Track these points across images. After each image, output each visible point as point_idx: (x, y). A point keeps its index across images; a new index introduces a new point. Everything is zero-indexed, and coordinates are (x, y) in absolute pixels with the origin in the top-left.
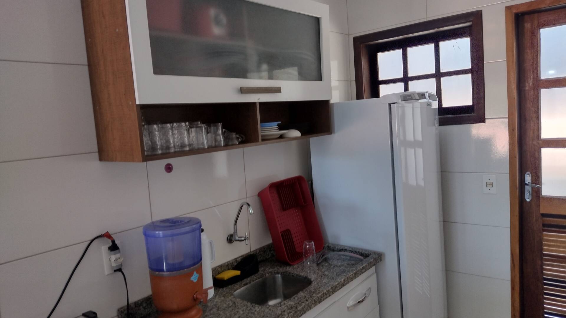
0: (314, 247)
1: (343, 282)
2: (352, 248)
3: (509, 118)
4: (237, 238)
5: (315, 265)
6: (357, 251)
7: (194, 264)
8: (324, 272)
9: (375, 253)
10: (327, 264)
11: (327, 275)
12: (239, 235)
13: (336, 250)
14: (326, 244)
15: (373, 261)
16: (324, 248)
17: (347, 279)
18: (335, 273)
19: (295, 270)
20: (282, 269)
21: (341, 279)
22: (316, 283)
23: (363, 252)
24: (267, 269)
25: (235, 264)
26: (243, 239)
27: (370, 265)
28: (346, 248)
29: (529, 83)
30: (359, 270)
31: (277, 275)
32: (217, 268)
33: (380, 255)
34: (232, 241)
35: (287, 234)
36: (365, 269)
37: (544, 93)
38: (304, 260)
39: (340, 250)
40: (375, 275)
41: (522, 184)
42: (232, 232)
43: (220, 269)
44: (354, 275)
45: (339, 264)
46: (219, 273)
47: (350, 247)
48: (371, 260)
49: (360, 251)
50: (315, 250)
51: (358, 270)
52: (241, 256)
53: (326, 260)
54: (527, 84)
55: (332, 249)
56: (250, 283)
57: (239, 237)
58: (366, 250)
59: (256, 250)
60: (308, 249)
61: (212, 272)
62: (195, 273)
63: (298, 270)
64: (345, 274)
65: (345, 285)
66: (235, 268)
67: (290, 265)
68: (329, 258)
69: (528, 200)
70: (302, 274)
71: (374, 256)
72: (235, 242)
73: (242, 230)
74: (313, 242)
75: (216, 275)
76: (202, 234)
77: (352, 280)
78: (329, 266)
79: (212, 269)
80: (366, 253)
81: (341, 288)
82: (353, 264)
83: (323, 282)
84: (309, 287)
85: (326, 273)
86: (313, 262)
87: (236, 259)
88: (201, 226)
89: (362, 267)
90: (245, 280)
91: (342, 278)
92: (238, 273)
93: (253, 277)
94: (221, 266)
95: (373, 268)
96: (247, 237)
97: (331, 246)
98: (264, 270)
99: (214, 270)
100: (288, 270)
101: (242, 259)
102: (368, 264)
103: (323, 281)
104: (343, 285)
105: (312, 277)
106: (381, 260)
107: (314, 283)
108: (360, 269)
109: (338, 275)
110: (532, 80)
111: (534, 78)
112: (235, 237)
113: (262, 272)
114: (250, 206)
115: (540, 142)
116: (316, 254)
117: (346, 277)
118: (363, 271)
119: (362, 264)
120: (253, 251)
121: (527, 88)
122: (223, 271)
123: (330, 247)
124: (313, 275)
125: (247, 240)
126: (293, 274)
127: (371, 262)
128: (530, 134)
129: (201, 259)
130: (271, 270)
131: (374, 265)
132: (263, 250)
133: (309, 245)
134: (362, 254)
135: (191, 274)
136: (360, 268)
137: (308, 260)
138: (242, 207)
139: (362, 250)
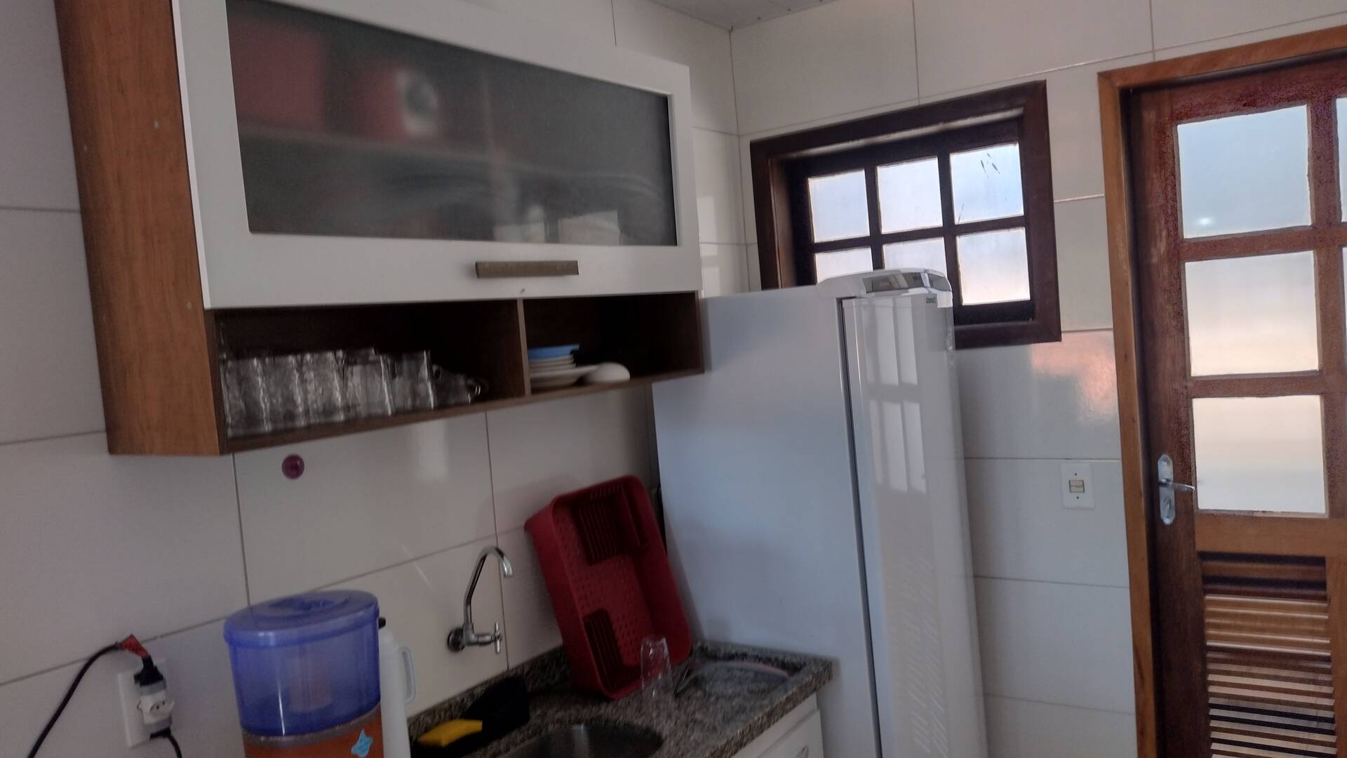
0: (666, 651)
1: (739, 737)
2: (761, 650)
3: (1116, 330)
4: (473, 638)
5: (670, 697)
6: (773, 657)
7: (361, 712)
8: (694, 713)
9: (816, 660)
10: (699, 693)
11: (701, 722)
12: (477, 630)
13: (721, 656)
14: (696, 642)
15: (812, 681)
16: (691, 654)
17: (748, 730)
18: (720, 716)
19: (621, 712)
20: (587, 712)
21: (735, 731)
22: (672, 744)
23: (788, 659)
24: (550, 712)
25: (469, 704)
26: (488, 638)
27: (805, 692)
28: (745, 650)
29: (1160, 248)
30: (777, 706)
31: (576, 727)
32: (422, 717)
33: (828, 666)
34: (461, 647)
35: (599, 622)
36: (793, 702)
37: (1194, 271)
38: (643, 686)
39: (731, 657)
40: (818, 715)
41: (1153, 483)
42: (459, 621)
43: (429, 720)
44: (765, 719)
45: (730, 691)
46: (427, 730)
47: (754, 649)
48: (807, 680)
49: (781, 657)
50: (670, 660)
51: (774, 705)
52: (486, 682)
53: (697, 683)
54: (1154, 251)
55: (711, 654)
56: (507, 750)
57: (478, 636)
58: (794, 655)
59: (523, 665)
60: (652, 658)
61: (409, 729)
62: (362, 735)
63: (629, 711)
64: (743, 717)
65: (745, 745)
66: (468, 715)
67: (608, 700)
68: (703, 678)
69: (1167, 521)
70: (639, 722)
71: (814, 669)
72: (467, 649)
73: (486, 618)
74: (664, 641)
75: (422, 734)
76: (381, 632)
77: (762, 732)
78: (705, 696)
79: (409, 720)
80: (794, 660)
81: (736, 752)
82: (763, 691)
83: (692, 739)
84: (657, 753)
85: (698, 716)
86: (665, 689)
87: (470, 692)
88: (377, 613)
89: (785, 697)
90: (495, 744)
91: (737, 728)
92: (476, 726)
93: (516, 735)
94: (431, 712)
95: (812, 699)
96: (497, 634)
97: (709, 648)
98: (544, 715)
99: (414, 723)
100: (602, 711)
101: (487, 691)
102: (801, 689)
103: (689, 737)
105: (665, 727)
106: (830, 678)
107: (670, 742)
108: (781, 703)
109: (727, 720)
110: (1164, 240)
111: (1169, 235)
112: (468, 637)
113: (539, 722)
114: (505, 558)
115: (1190, 384)
116: (672, 667)
117: (748, 724)
118: (788, 707)
119: (786, 691)
120: (517, 668)
121: (1155, 260)
122: (437, 724)
123: (707, 648)
124: (666, 722)
125: (498, 642)
126: (615, 721)
127: (806, 686)
128: (1166, 366)
129: (378, 698)
130: (560, 715)
131: (815, 690)
132: (539, 665)
133: (654, 647)
134: (783, 665)
135: (354, 740)
136: (781, 700)
137: (653, 684)
138: (484, 559)
139: (785, 653)
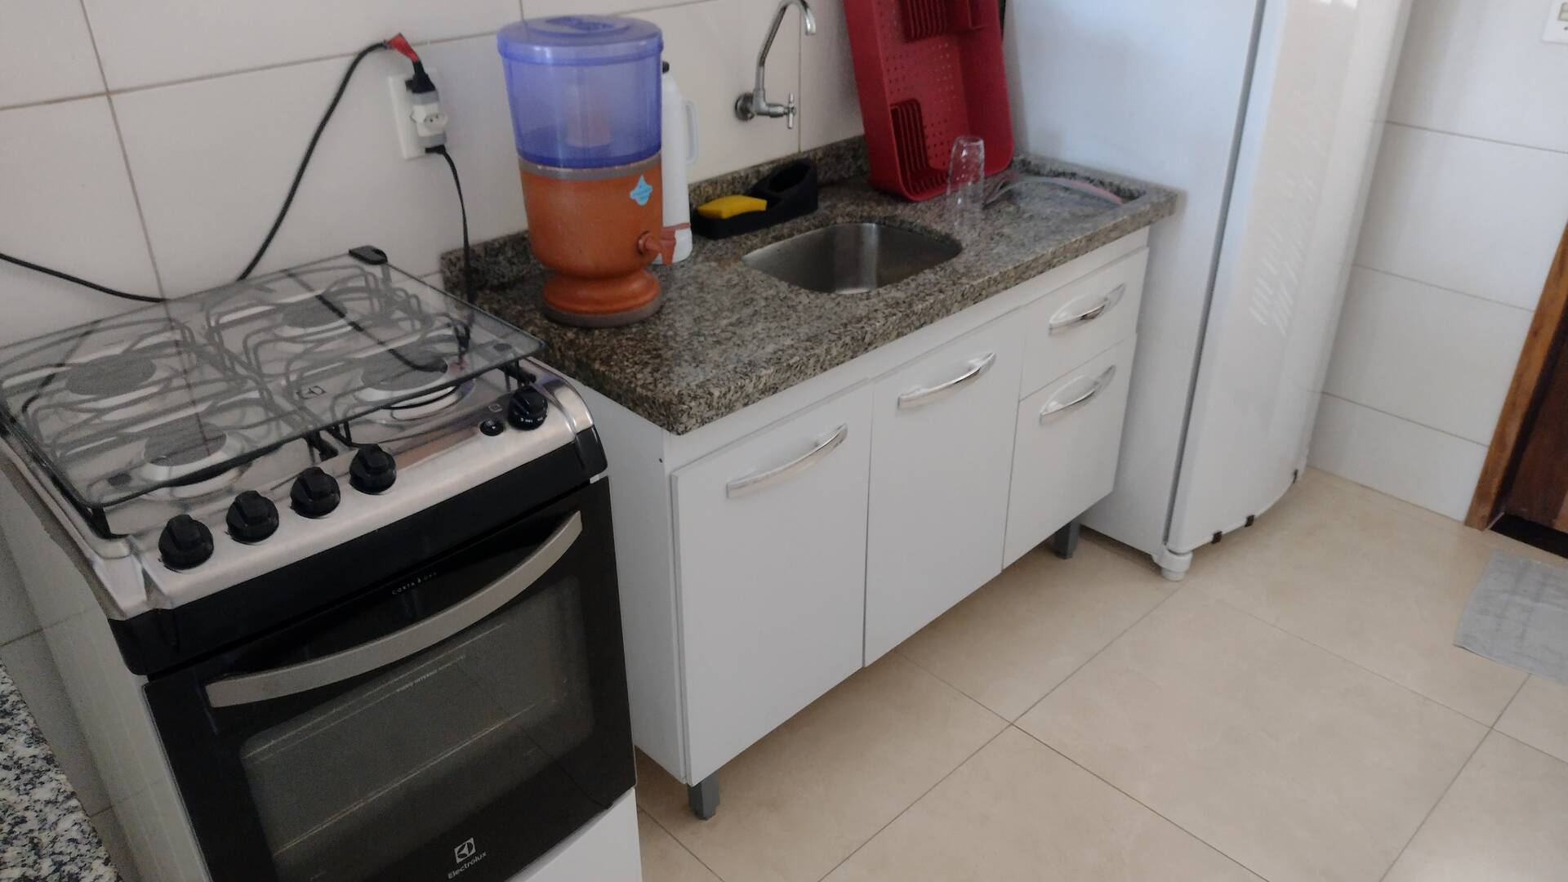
0: (982, 155)
1: (1049, 257)
2: (1095, 171)
4: (764, 107)
5: (977, 208)
6: (1107, 180)
7: (639, 157)
8: (1002, 227)
9: (1159, 190)
10: (1012, 209)
11: (1009, 237)
12: (769, 100)
13: (1045, 172)
14: (1018, 155)
15: (1148, 211)
16: (1009, 166)
17: (1061, 250)
18: (1031, 234)
19: (922, 215)
20: (881, 211)
21: (1047, 249)
22: (972, 253)
23: (1125, 185)
24: (840, 205)
25: (754, 181)
26: (780, 110)
27: (1136, 223)
28: (1075, 170)
30: (1100, 231)
31: (867, 225)
32: (704, 185)
33: (1172, 198)
34: (749, 115)
35: (907, 116)
36: (1119, 231)
38: (948, 192)
39: (1058, 175)
40: (1145, 253)
42: (750, 88)
43: (710, 190)
44: (1084, 243)
45: (1048, 211)
46: (708, 200)
47: (1087, 169)
48: (1143, 209)
49: (1116, 182)
50: (985, 166)
51: (1098, 229)
52: (772, 162)
53: (1010, 197)
55: (1031, 169)
56: (791, 235)
57: (770, 105)
58: (1134, 181)
59: (815, 150)
60: (964, 160)
61: (690, 195)
62: (642, 181)
63: (928, 216)
64: (1058, 237)
65: (1054, 267)
66: (754, 193)
67: (907, 201)
68: (1019, 194)
70: (939, 227)
71: (1155, 200)
72: (757, 119)
73: (779, 87)
74: (981, 143)
75: (701, 205)
76: (664, 77)
77: (1076, 257)
78: (1018, 212)
79: (689, 186)
80: (1132, 187)
81: (1042, 272)
82: (1087, 216)
83: (995, 251)
84: (954, 260)
85: (1006, 231)
86: (974, 199)
87: (756, 169)
89: (1112, 223)
90: (778, 226)
91: (1050, 246)
92: (760, 204)
93: (803, 222)
94: (713, 182)
95: (1144, 232)
96: (791, 106)
97: (1032, 163)
98: (833, 207)
99: (694, 190)
100: (899, 212)
101: (774, 170)
102: (1133, 217)
103: (992, 249)
104: (1050, 265)
105: (965, 235)
106: (1171, 213)
107: (969, 252)
108: (1106, 229)
109: (1037, 239)
112: (758, 105)
113: (827, 212)
114: (808, 11)
116: (986, 178)
117: (1062, 245)
118: (1113, 235)
119: (1115, 217)
120: (808, 152)
122: (719, 196)
123: (1030, 163)
124: (969, 232)
125: (791, 115)
126: (912, 223)
127: (1140, 215)
129: (659, 146)
130: (850, 209)
131: (1150, 223)
132: (834, 152)
133: (969, 149)
134: (1118, 192)
135: (631, 183)
136: (1107, 225)
137: (960, 192)
139: (1124, 178)
